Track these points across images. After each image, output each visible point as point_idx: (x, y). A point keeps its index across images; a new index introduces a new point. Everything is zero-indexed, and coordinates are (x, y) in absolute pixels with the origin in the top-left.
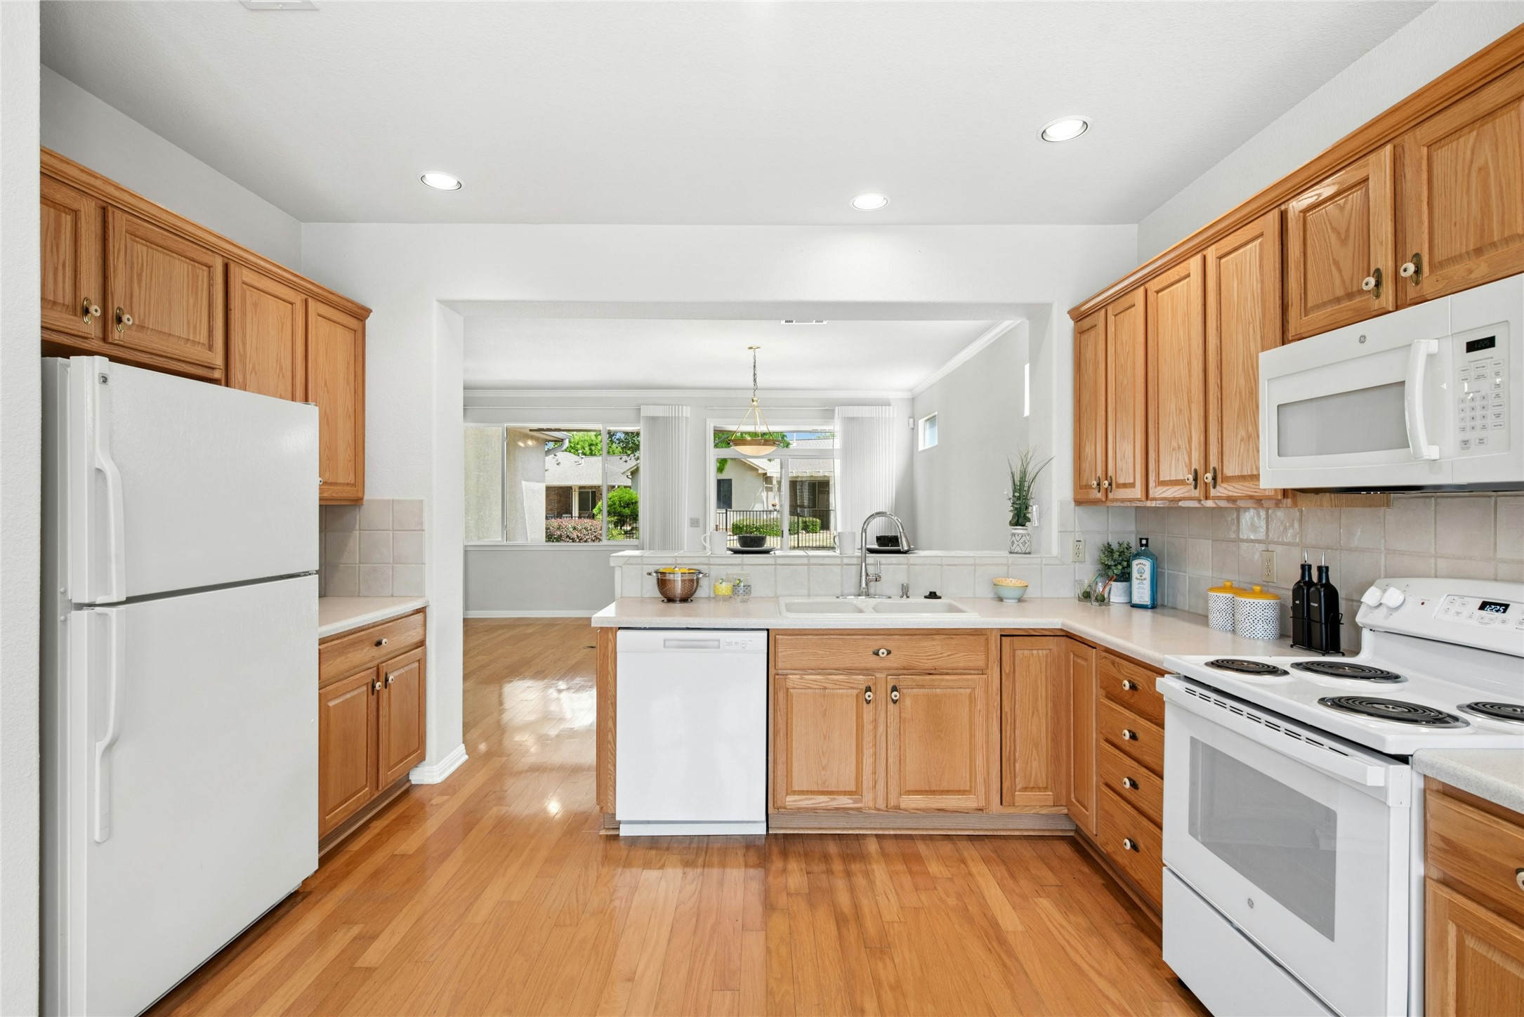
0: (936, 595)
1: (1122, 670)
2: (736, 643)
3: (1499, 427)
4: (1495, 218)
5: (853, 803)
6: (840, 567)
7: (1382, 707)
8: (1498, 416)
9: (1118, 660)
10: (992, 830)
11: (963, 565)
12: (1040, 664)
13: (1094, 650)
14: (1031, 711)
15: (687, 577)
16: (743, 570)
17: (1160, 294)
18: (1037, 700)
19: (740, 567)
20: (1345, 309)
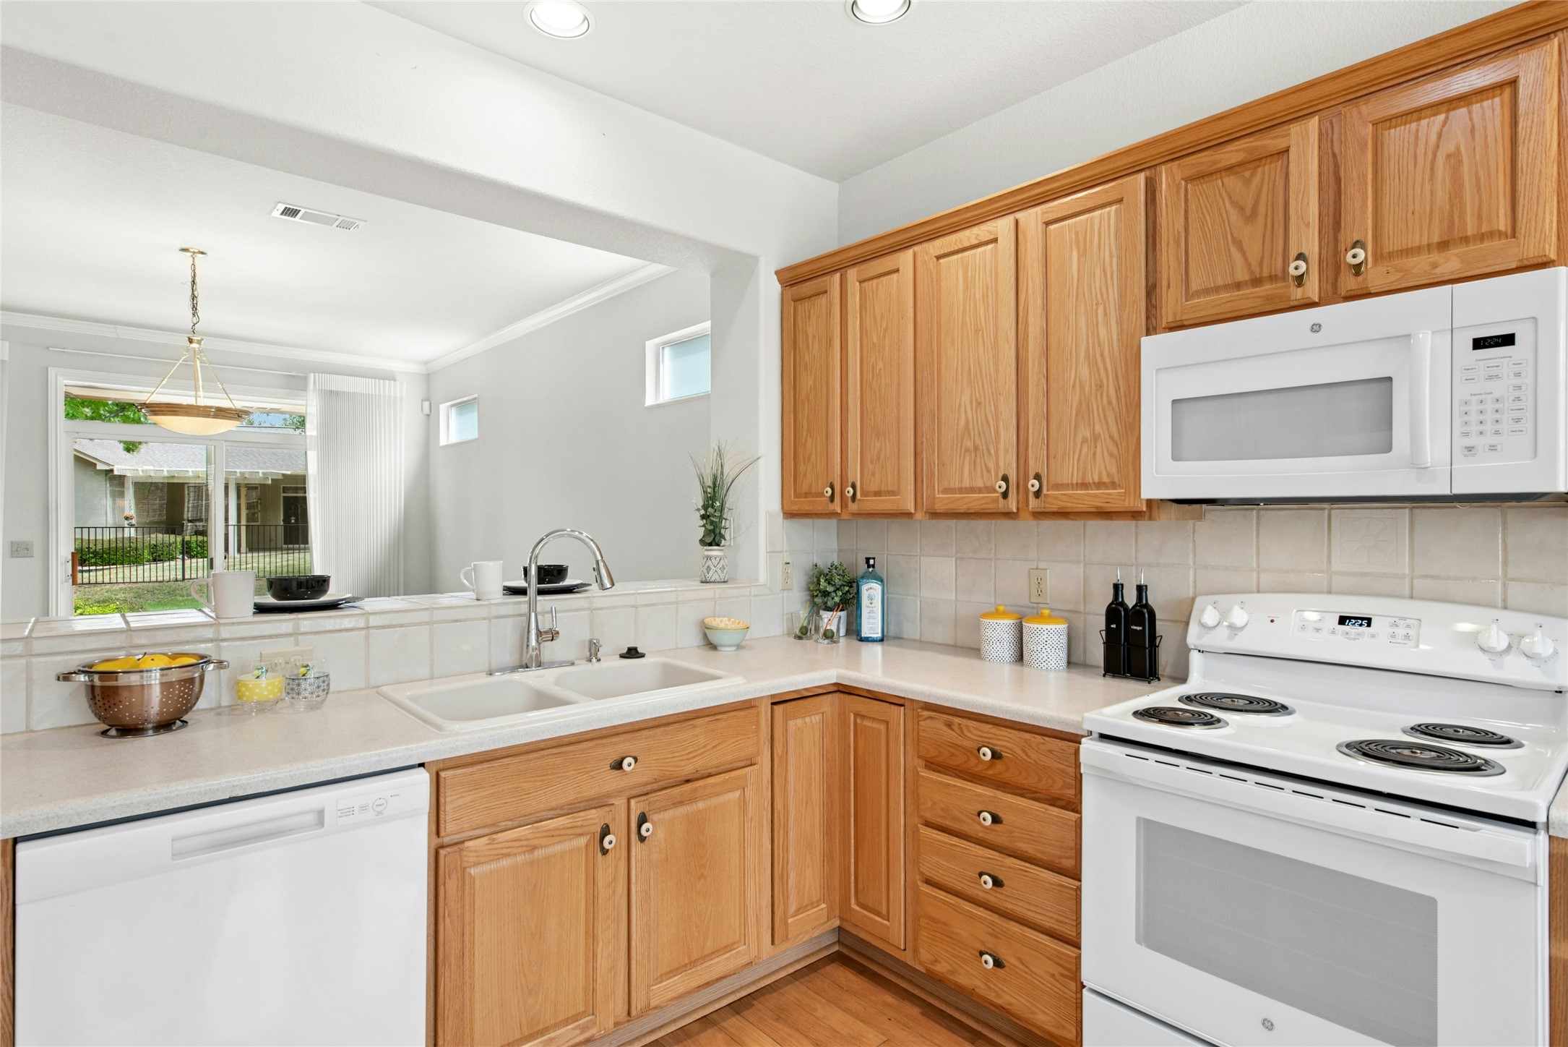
0: (637, 652)
1: (967, 733)
2: (364, 808)
3: (1518, 433)
4: (1469, 212)
5: (581, 1033)
6: (487, 621)
7: (1406, 752)
8: (1518, 420)
9: (957, 720)
10: (753, 983)
11: (663, 604)
12: (814, 734)
13: (902, 708)
14: (804, 801)
15: (175, 676)
16: (297, 644)
17: (942, 261)
18: (810, 784)
19: (292, 639)
20: (1251, 296)
